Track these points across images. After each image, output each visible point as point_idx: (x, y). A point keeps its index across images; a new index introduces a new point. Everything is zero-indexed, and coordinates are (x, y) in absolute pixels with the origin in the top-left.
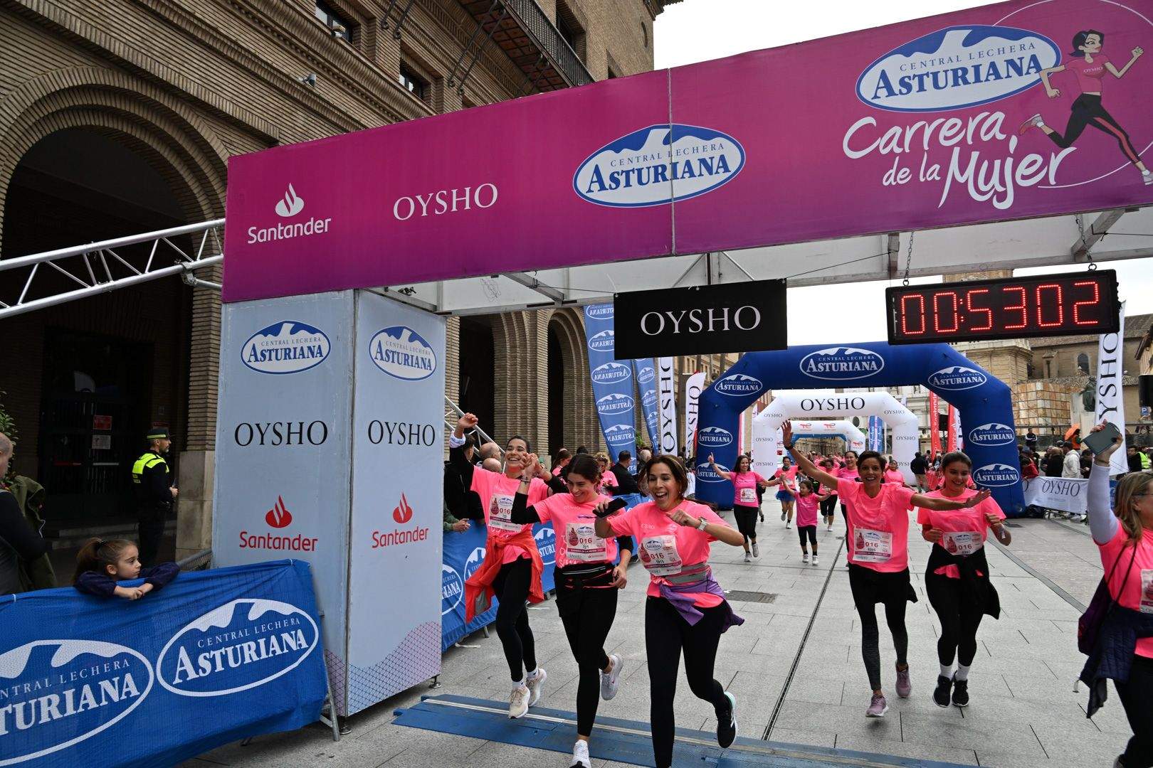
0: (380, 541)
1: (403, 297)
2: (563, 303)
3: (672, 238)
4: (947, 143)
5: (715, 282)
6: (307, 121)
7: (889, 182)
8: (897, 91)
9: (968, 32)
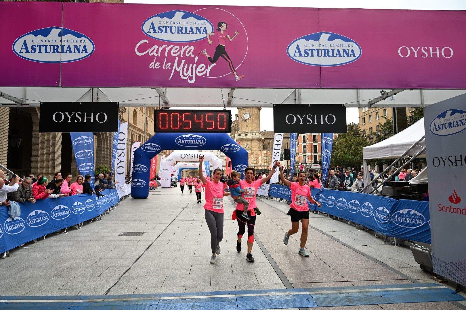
2: (22, 105)
3: (59, 79)
4: (174, 55)
5: (95, 101)
7: (152, 67)
8: (157, 32)
9: (184, 13)
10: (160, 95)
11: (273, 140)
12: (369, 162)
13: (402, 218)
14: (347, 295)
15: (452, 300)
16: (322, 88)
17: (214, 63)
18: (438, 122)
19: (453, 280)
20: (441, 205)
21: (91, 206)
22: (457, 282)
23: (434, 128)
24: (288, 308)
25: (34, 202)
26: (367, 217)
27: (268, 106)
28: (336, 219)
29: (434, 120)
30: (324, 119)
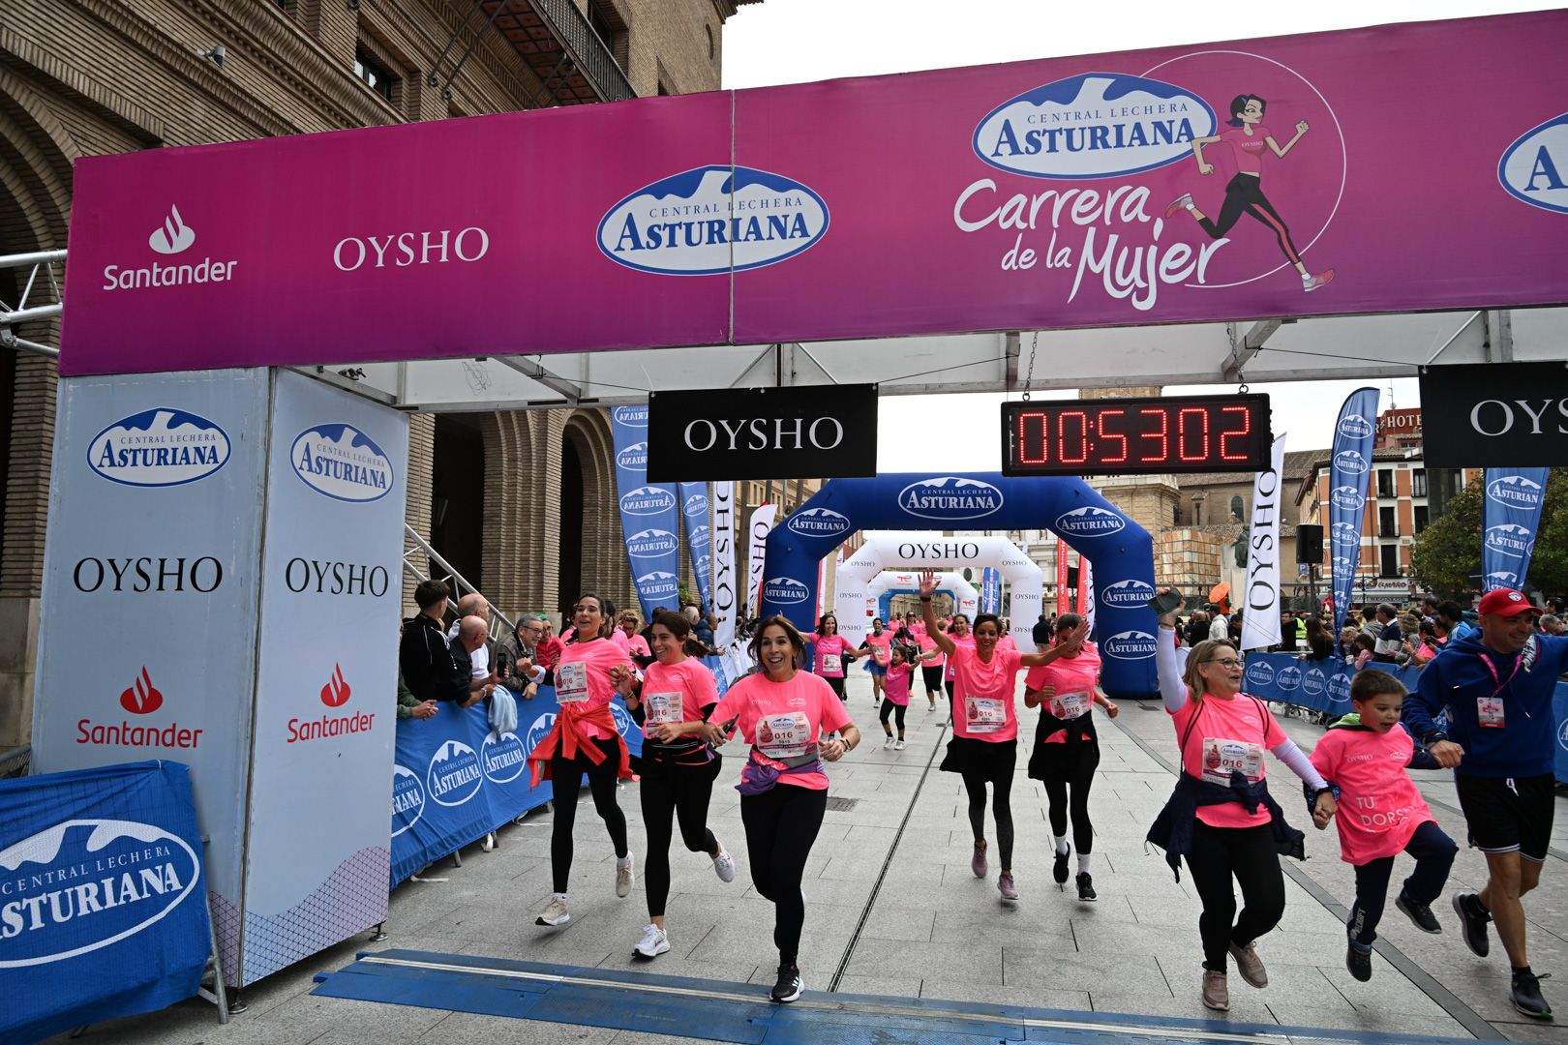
0: (300, 732)
1: (347, 383)
2: (580, 401)
3: (729, 321)
4: (1081, 221)
5: (786, 383)
6: (209, 116)
7: (1009, 265)
8: (1023, 150)
9: (1109, 82)
10: (1008, 353)
17: (1221, 237)
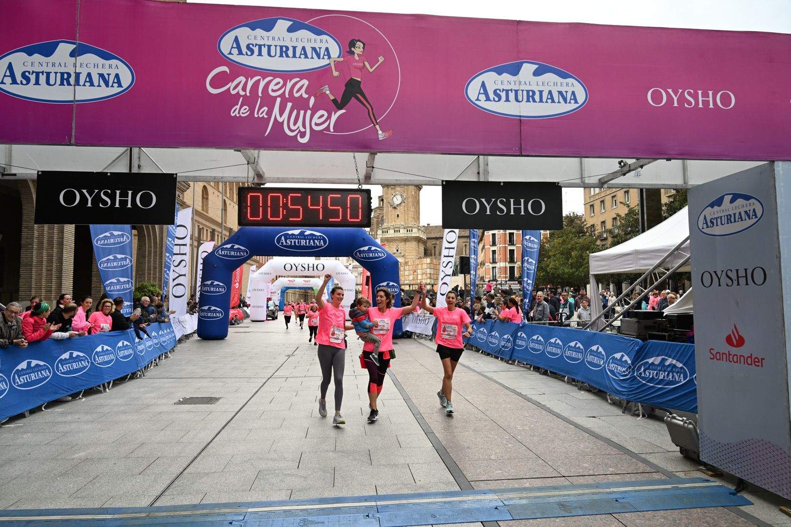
3: (71, 131)
4: (273, 94)
5: (135, 170)
7: (235, 114)
8: (244, 53)
9: (292, 23)
10: (248, 162)
11: (441, 240)
12: (599, 278)
13: (652, 372)
14: (561, 499)
15: (729, 505)
16: (523, 154)
17: (342, 109)
18: (710, 213)
19: (731, 472)
20: (713, 349)
21: (126, 353)
22: (737, 475)
23: (704, 224)
24: (463, 523)
25: (24, 345)
26: (596, 370)
27: (432, 183)
28: (545, 373)
29: (704, 210)
30: (526, 207)
